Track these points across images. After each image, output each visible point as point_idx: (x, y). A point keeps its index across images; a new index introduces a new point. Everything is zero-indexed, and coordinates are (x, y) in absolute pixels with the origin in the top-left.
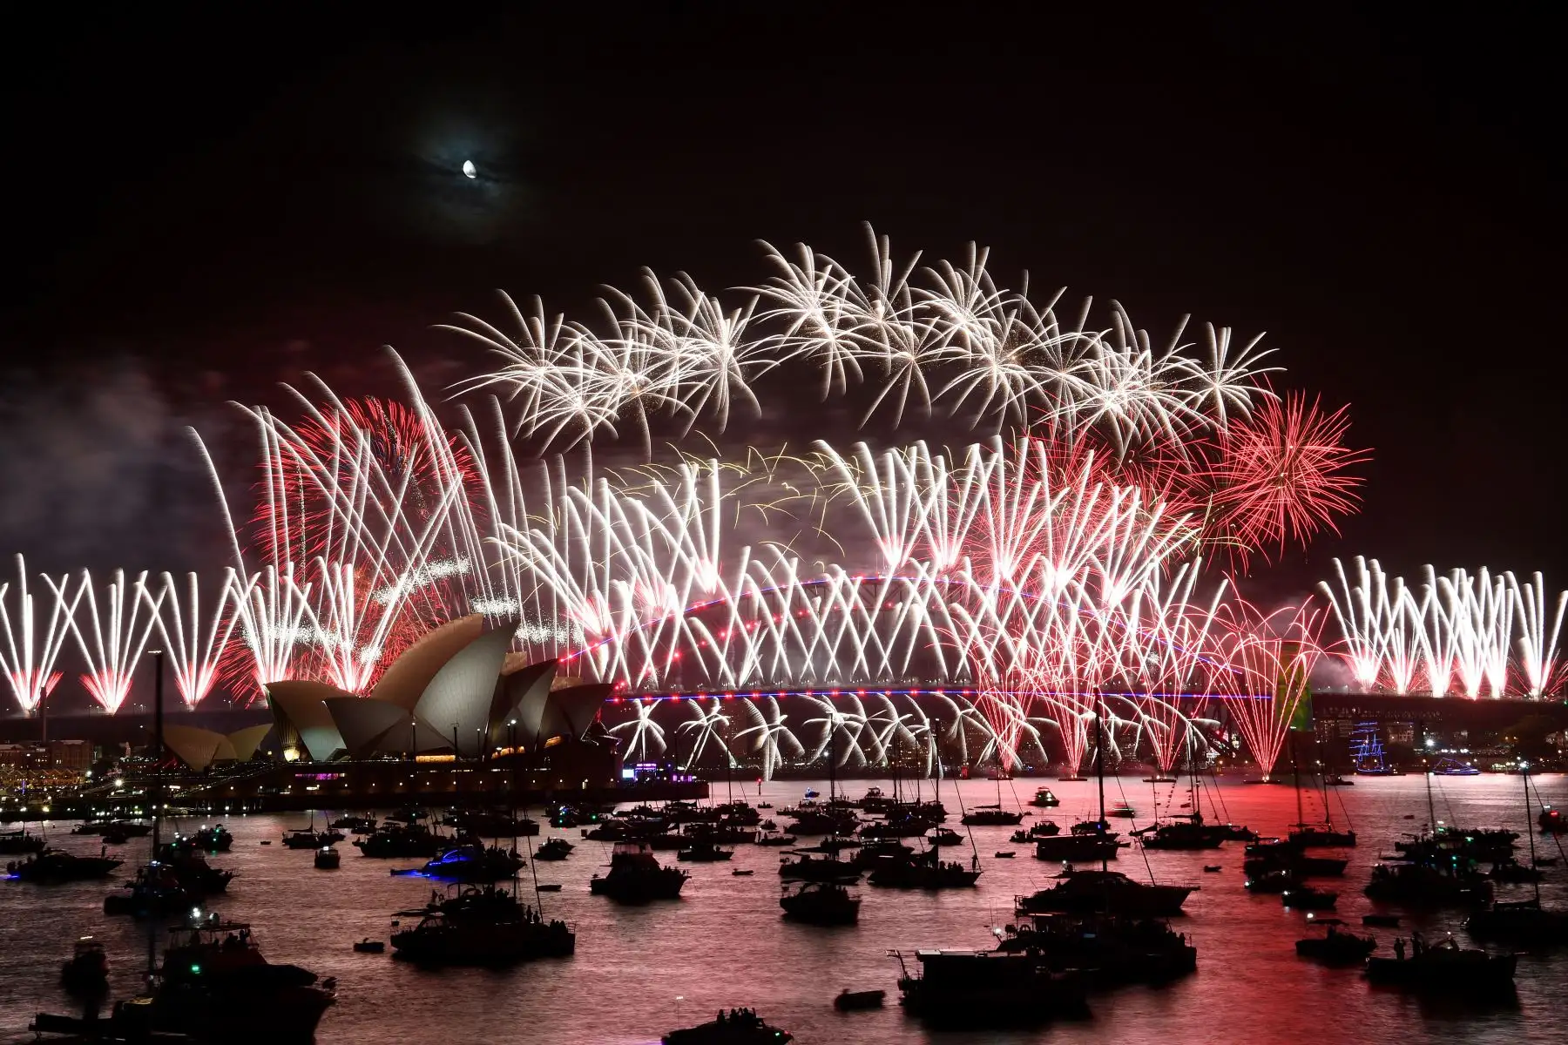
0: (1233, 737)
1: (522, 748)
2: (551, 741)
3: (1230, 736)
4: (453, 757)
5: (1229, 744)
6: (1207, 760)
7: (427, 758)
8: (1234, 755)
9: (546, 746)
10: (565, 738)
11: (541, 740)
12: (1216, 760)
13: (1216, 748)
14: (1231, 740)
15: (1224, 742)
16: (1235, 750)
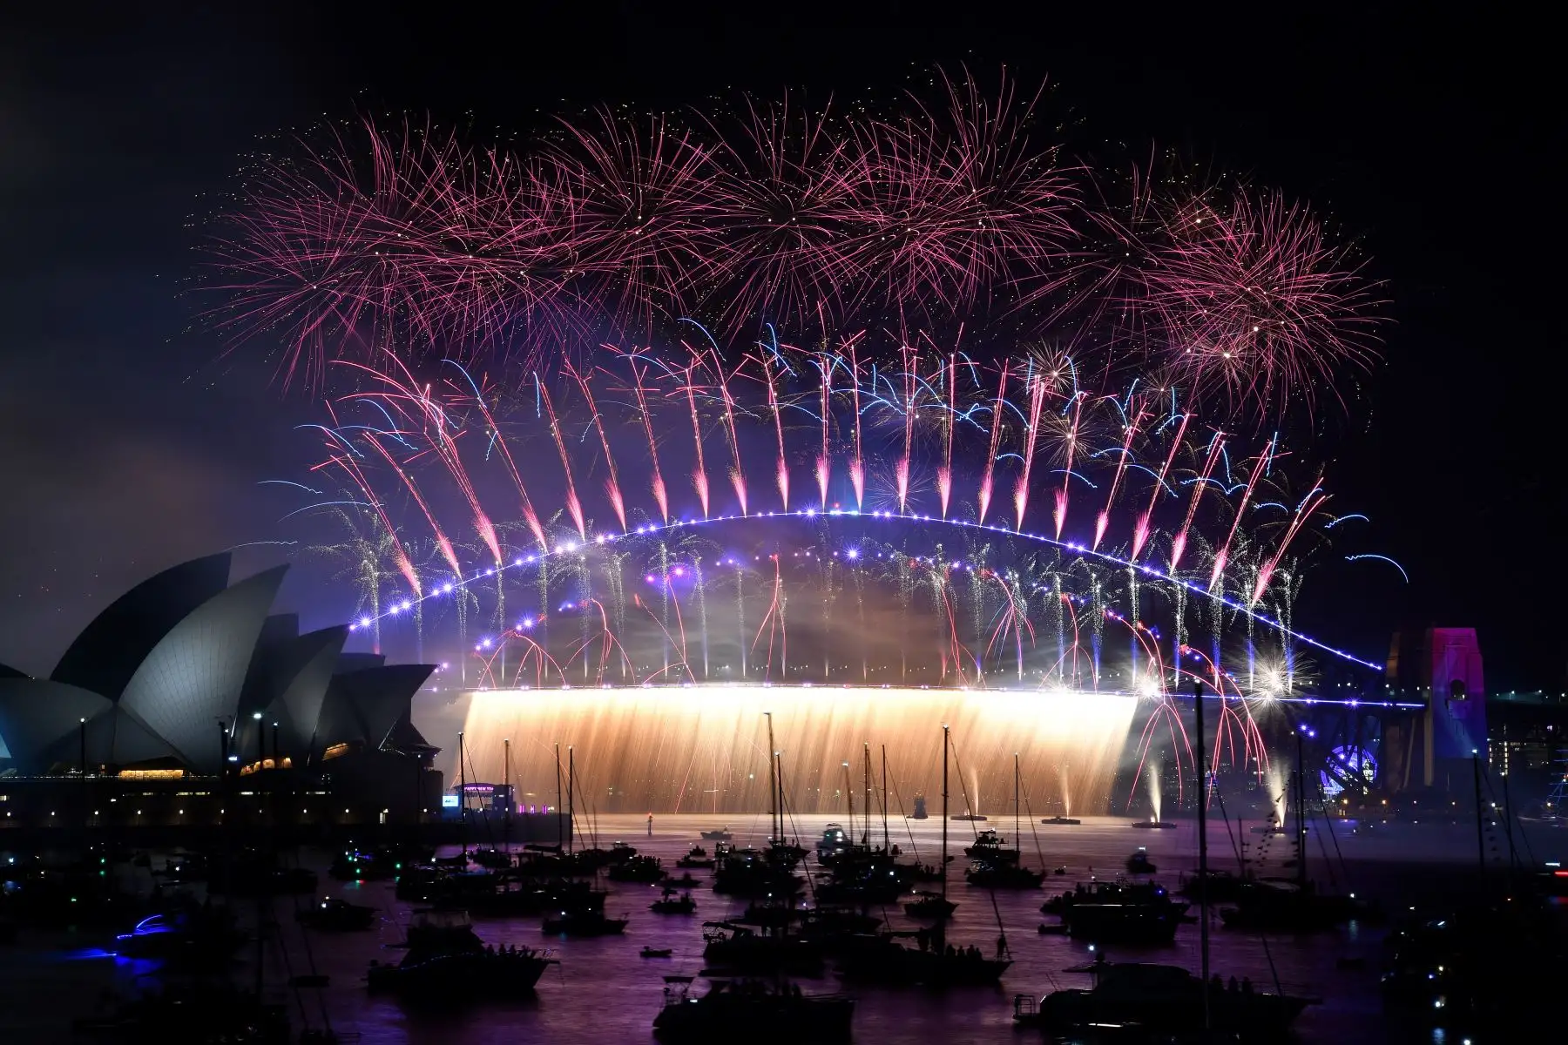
0: (1365, 763)
1: (288, 760)
2: (334, 750)
3: (1360, 762)
4: (180, 772)
5: (1358, 774)
6: (1325, 797)
7: (140, 773)
8: (1366, 791)
9: (326, 758)
10: (353, 745)
11: (317, 748)
12: (1339, 797)
13: (1339, 780)
14: (1361, 769)
15: (1348, 770)
16: (1367, 783)
